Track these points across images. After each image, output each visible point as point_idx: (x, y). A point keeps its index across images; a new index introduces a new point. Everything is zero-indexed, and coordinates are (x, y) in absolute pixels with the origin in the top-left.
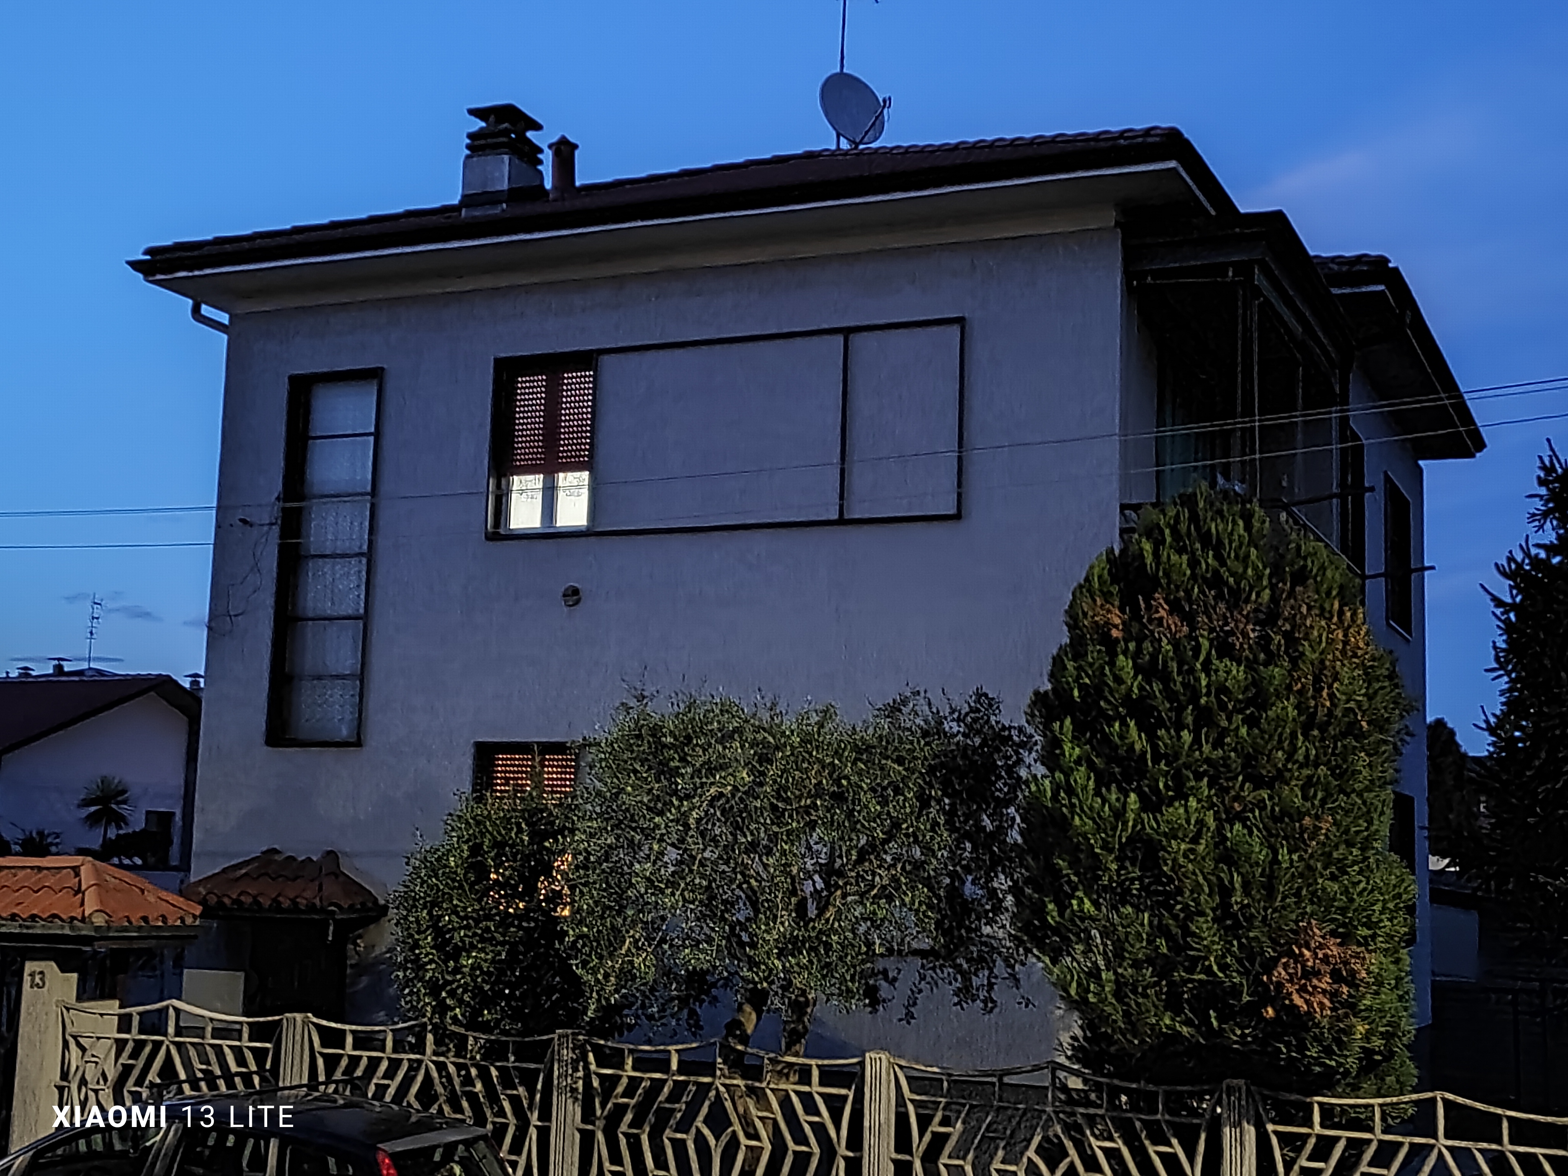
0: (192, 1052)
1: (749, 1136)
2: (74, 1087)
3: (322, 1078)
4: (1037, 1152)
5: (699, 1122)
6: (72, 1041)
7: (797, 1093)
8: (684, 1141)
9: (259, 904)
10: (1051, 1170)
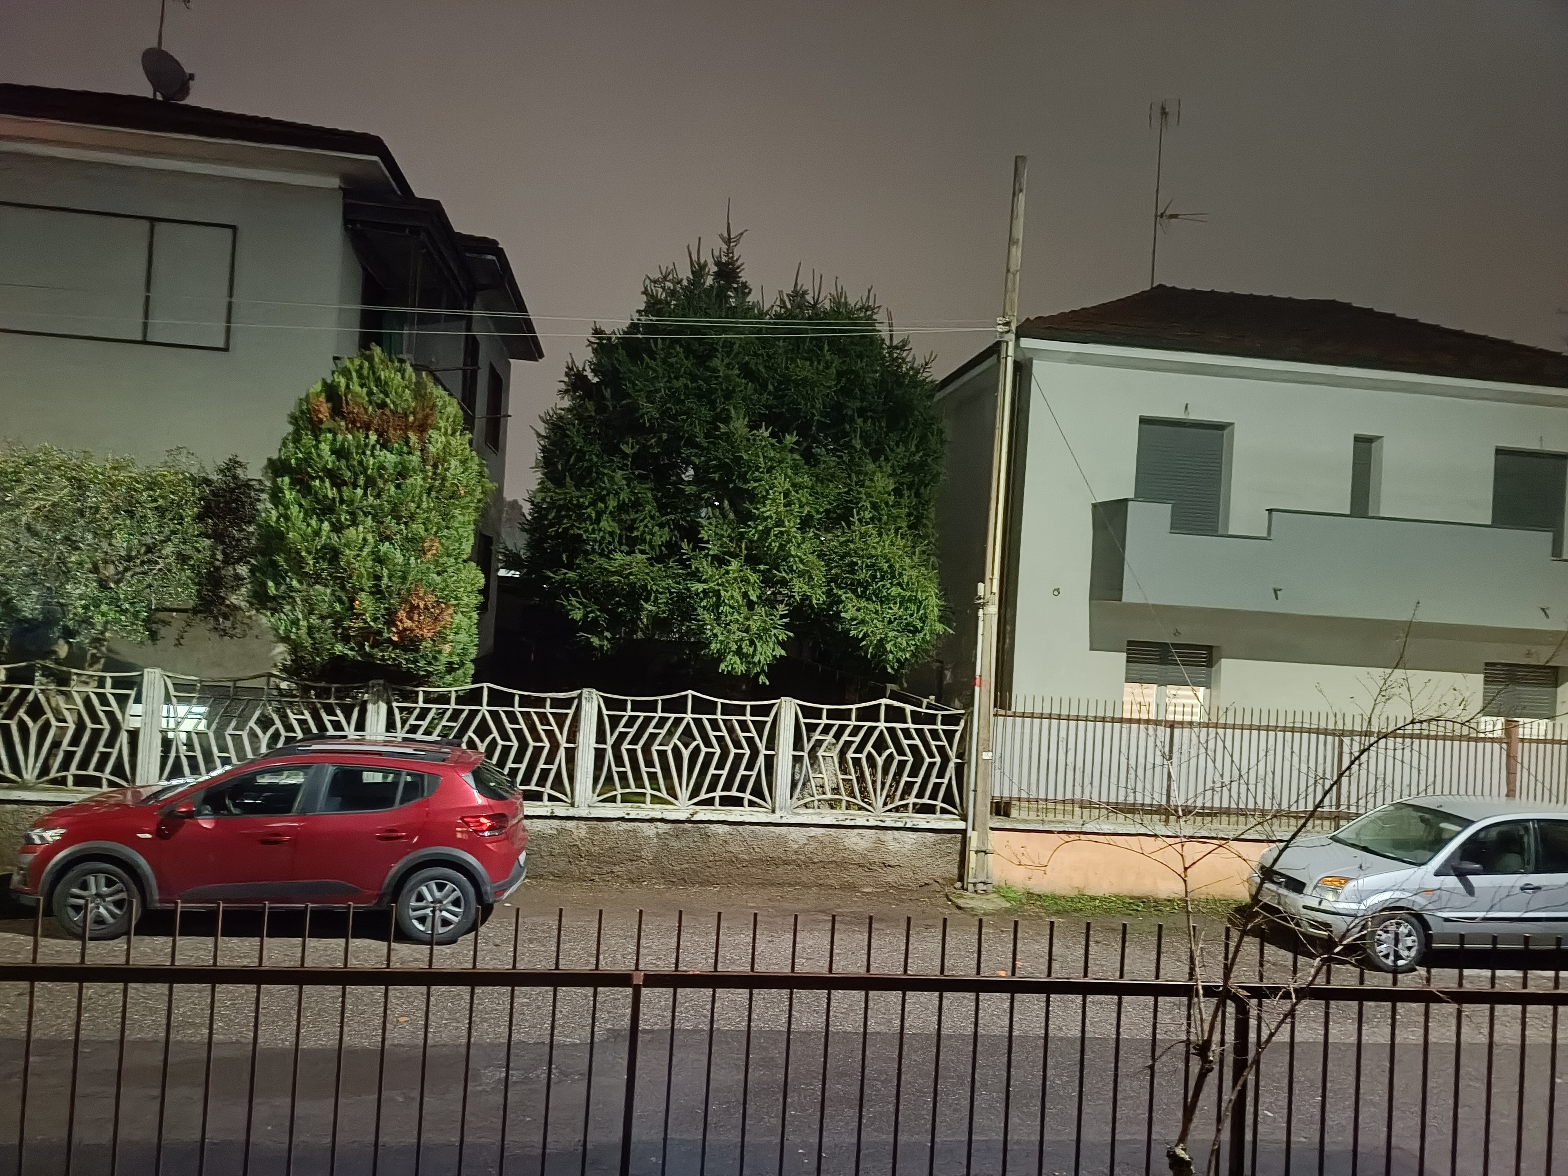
1: (58, 720)
4: (258, 722)
5: (21, 713)
7: (96, 693)
10: (264, 733)
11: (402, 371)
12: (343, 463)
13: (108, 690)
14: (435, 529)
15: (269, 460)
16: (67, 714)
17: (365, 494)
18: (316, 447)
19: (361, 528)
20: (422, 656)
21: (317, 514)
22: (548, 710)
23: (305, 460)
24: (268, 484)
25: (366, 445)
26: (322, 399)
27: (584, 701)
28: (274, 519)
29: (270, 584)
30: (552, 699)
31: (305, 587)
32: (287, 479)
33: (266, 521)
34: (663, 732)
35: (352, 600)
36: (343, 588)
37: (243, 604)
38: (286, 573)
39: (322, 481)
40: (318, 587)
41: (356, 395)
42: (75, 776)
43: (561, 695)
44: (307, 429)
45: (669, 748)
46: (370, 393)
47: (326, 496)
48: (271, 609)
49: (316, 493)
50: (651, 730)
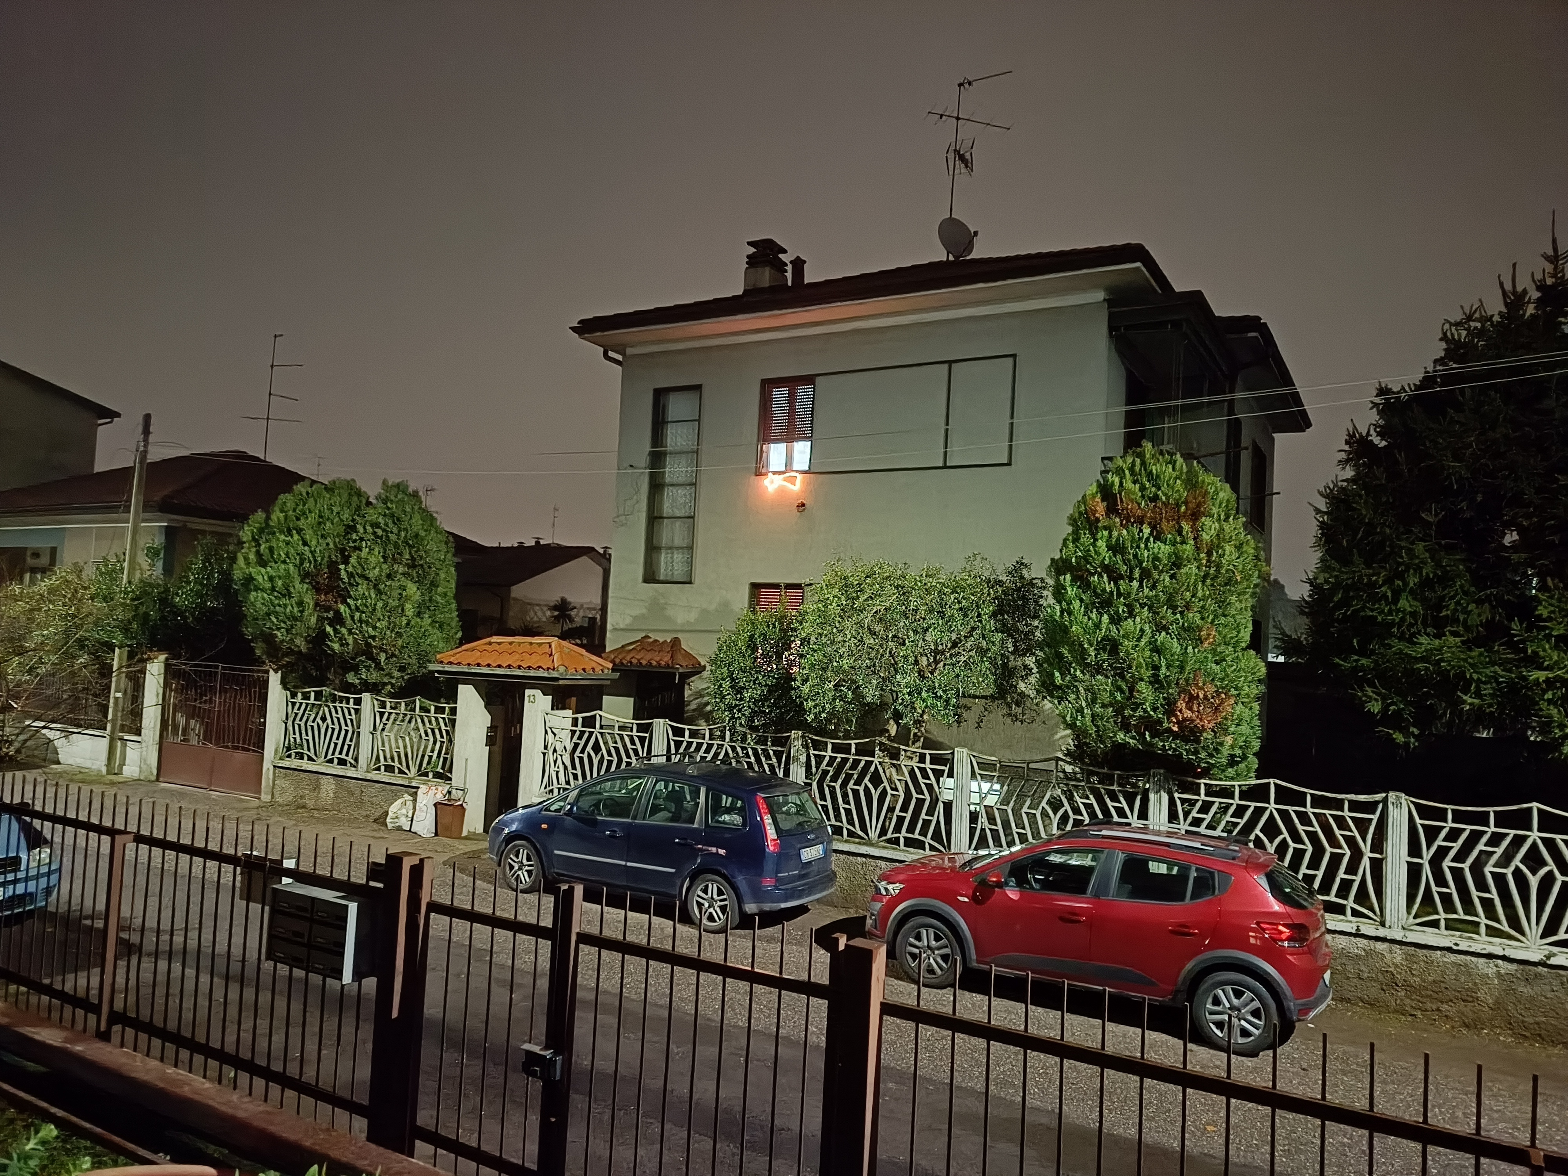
0: (608, 737)
1: (892, 789)
2: (551, 752)
3: (673, 751)
4: (1049, 803)
5: (866, 780)
6: (549, 731)
7: (918, 768)
8: (858, 790)
9: (641, 663)
10: (1055, 814)
11: (1173, 463)
12: (1119, 557)
13: (928, 765)
14: (1211, 617)
15: (1053, 560)
16: (898, 783)
17: (1141, 586)
18: (1094, 545)
19: (1138, 619)
20: (1203, 748)
21: (1096, 607)
22: (1346, 813)
23: (1085, 558)
24: (1051, 582)
25: (1140, 539)
26: (1098, 499)
27: (1390, 806)
28: (1058, 614)
29: (1057, 674)
30: (1350, 801)
31: (1087, 676)
32: (1068, 577)
33: (1051, 616)
34: (1500, 851)
35: (1132, 689)
36: (1123, 677)
37: (1032, 693)
38: (1070, 664)
39: (1100, 576)
40: (1099, 677)
41: (1129, 492)
42: (905, 838)
43: (1362, 798)
44: (1085, 528)
45: (1509, 872)
46: (1143, 488)
47: (1104, 590)
48: (1058, 697)
49: (1095, 588)
50: (1481, 847)
